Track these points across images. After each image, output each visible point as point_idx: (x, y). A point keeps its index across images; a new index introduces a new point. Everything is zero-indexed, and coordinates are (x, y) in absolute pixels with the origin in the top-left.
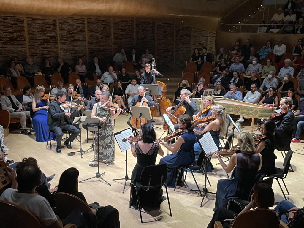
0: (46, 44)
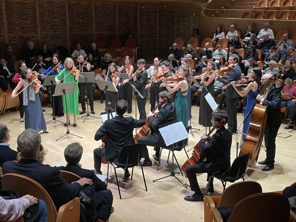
0: (25, 29)
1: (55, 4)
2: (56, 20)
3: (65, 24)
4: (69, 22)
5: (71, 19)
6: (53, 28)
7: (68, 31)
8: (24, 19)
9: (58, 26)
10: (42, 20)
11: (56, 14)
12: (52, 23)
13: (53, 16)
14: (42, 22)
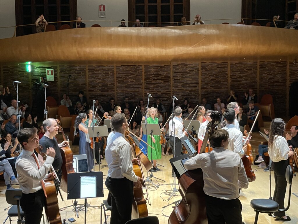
1: (188, 65)
2: (188, 79)
3: (197, 82)
4: (201, 80)
5: (204, 78)
6: (185, 86)
7: (200, 89)
8: (159, 79)
9: (190, 84)
10: (175, 80)
11: (189, 73)
12: (184, 82)
13: (186, 76)
14: (175, 81)
